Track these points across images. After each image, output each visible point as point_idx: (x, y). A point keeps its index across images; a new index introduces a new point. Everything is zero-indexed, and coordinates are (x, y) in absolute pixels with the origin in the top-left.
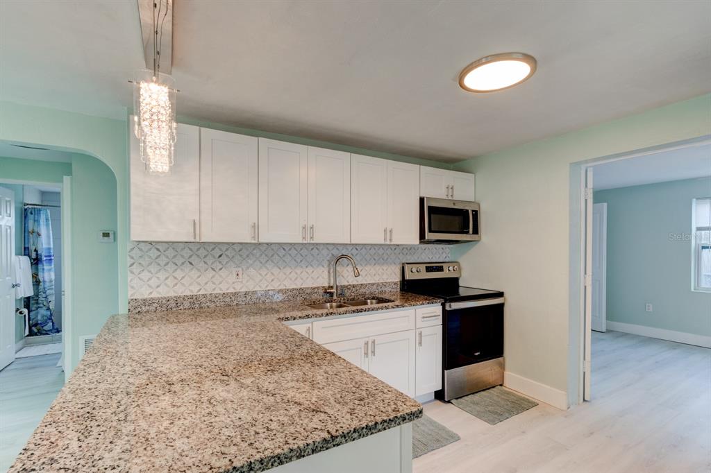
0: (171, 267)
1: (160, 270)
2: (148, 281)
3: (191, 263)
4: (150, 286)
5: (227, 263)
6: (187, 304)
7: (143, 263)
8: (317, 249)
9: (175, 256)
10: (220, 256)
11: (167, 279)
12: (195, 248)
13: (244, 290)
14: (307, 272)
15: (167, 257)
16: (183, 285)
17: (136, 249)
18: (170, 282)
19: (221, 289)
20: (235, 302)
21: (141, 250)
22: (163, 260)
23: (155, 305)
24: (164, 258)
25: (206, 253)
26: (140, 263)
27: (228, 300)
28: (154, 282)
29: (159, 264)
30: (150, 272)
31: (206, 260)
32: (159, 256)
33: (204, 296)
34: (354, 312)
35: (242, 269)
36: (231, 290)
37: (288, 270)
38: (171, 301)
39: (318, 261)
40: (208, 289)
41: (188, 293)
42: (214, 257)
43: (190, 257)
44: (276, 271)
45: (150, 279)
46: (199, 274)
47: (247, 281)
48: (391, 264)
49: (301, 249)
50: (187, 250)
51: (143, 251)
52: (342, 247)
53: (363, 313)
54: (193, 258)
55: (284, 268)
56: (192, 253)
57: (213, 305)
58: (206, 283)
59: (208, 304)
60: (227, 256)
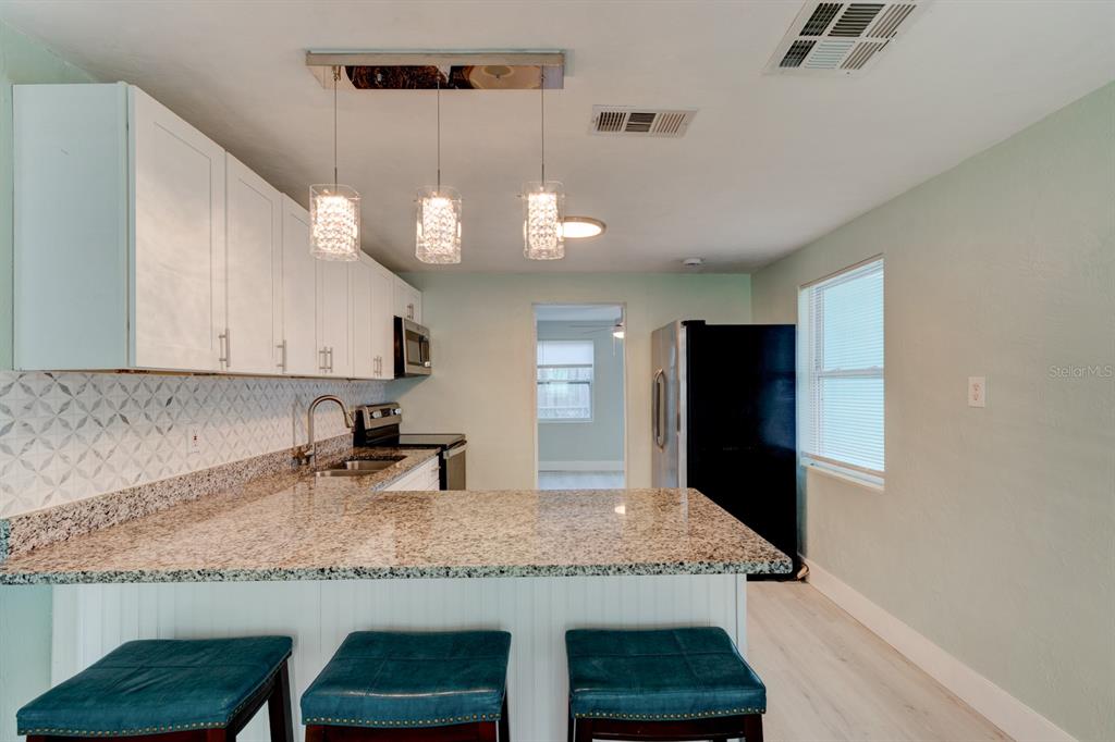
0: (90, 430)
1: (69, 437)
2: (42, 468)
3: (124, 419)
4: (47, 481)
5: (179, 415)
7: (32, 423)
10: (169, 402)
11: (82, 457)
12: (130, 385)
13: (206, 466)
14: (273, 427)
16: (112, 468)
17: (16, 388)
18: (88, 465)
20: (196, 493)
21: (27, 390)
22: (75, 414)
24: (78, 410)
25: (149, 396)
26: (26, 425)
27: (186, 489)
28: (55, 469)
29: (66, 425)
30: (47, 444)
31: (148, 410)
32: (67, 404)
33: (152, 487)
35: (201, 427)
36: (185, 470)
37: (252, 424)
38: (99, 509)
40: (151, 474)
41: (125, 486)
42: (160, 404)
43: (123, 404)
44: (239, 427)
45: (47, 462)
46: (137, 441)
47: (206, 450)
50: (117, 389)
51: (32, 393)
55: (248, 420)
56: (126, 396)
57: (164, 505)
58: (148, 462)
59: (158, 504)
60: (179, 401)
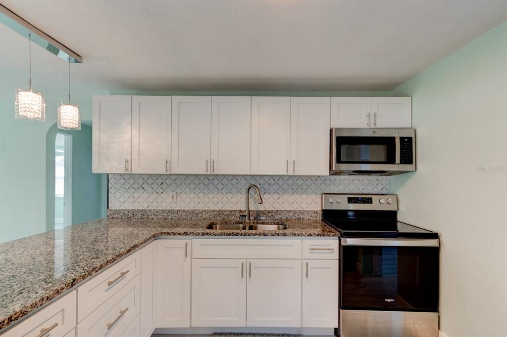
0: (131, 190)
1: (125, 192)
3: (143, 188)
4: (120, 202)
5: (166, 188)
6: (139, 216)
8: (237, 179)
9: (134, 183)
10: (162, 184)
11: (129, 198)
12: (145, 178)
13: (177, 209)
14: (227, 198)
15: (129, 184)
16: (138, 202)
18: (131, 200)
19: (162, 207)
20: (170, 217)
22: (127, 186)
23: (121, 214)
25: (152, 181)
27: (165, 215)
28: (122, 200)
29: (125, 188)
30: (120, 193)
31: (153, 186)
33: (150, 211)
34: (229, 234)
35: (177, 193)
36: (169, 208)
37: (211, 196)
38: (130, 213)
39: (236, 189)
40: (154, 207)
41: (141, 208)
42: (158, 184)
43: (143, 184)
44: (202, 195)
45: (120, 198)
46: (148, 195)
47: (180, 203)
48: (311, 194)
49: (222, 179)
50: (141, 180)
52: (259, 178)
53: (239, 237)
54: (144, 185)
55: (208, 194)
56: (144, 181)
57: (155, 218)
58: (152, 202)
59: (153, 216)
60: (167, 184)
